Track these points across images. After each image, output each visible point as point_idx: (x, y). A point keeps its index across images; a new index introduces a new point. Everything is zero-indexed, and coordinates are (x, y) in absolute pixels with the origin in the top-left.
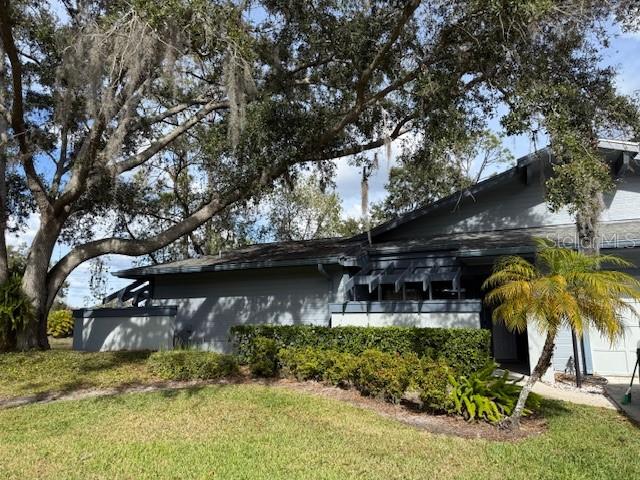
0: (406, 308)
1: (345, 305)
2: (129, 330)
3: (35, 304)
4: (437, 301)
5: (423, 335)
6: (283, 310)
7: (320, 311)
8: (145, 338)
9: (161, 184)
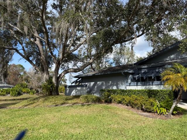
0: (148, 84)
1: (130, 84)
2: (77, 91)
3: (55, 85)
4: (158, 81)
5: (151, 92)
6: (114, 85)
7: (124, 85)
8: (80, 93)
9: (84, 53)
